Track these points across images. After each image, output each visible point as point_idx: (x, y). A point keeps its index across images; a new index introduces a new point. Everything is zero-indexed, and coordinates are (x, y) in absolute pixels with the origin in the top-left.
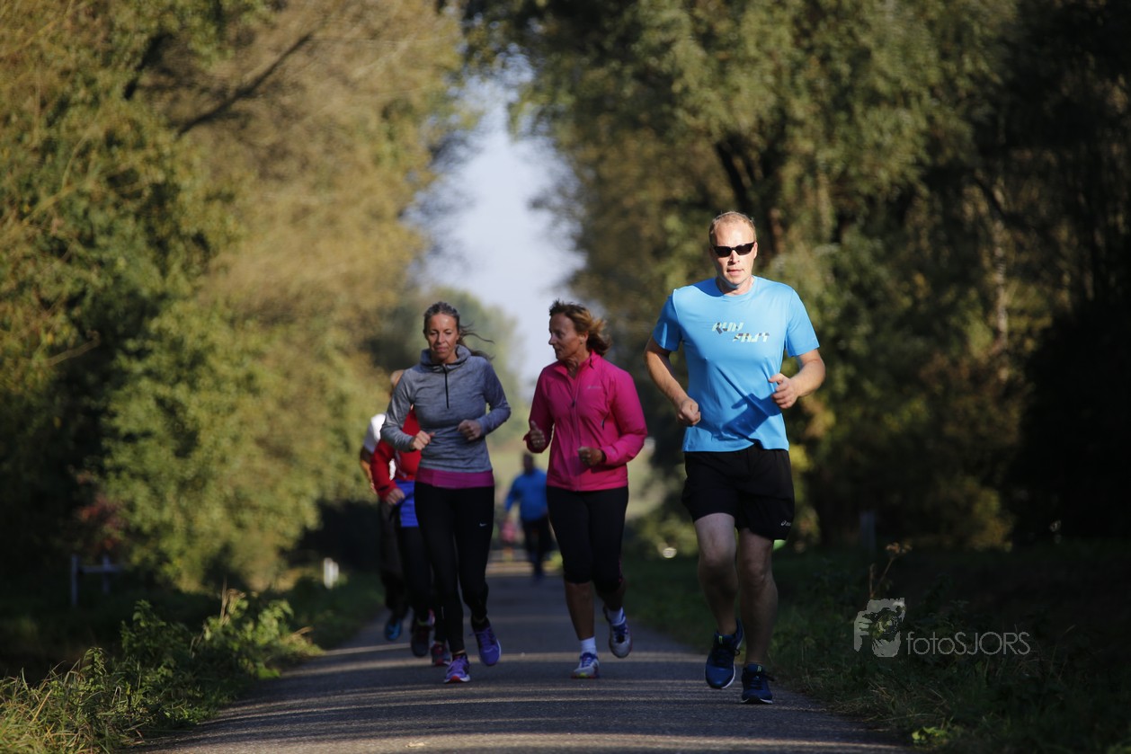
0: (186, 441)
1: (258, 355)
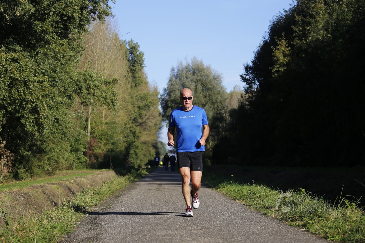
0: (136, 154)
1: (143, 147)
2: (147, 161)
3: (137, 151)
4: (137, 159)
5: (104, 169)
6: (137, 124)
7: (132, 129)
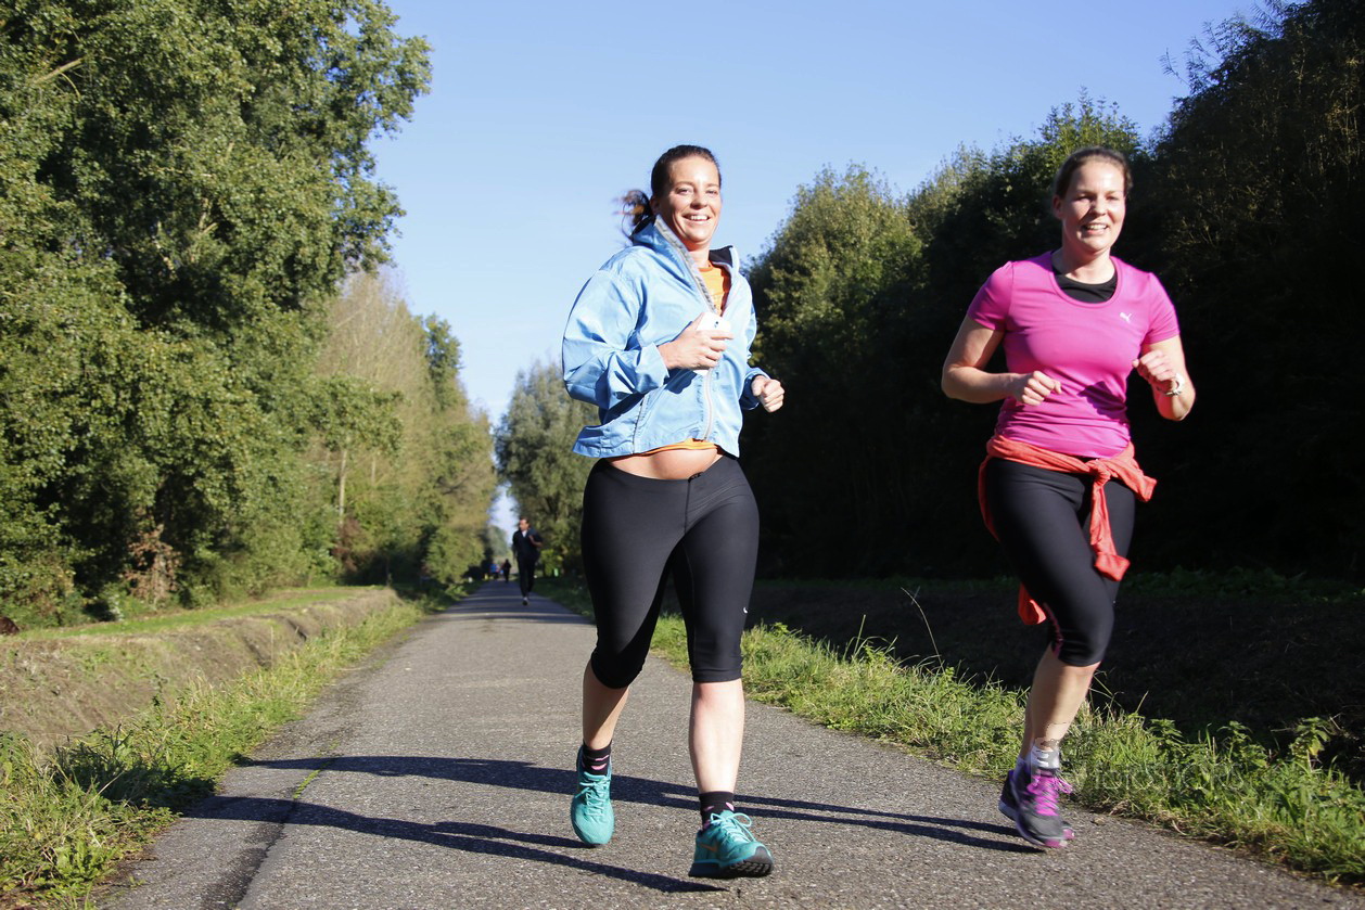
2: (467, 569)
3: (445, 547)
4: (444, 563)
5: (373, 586)
6: (445, 490)
7: (433, 500)
